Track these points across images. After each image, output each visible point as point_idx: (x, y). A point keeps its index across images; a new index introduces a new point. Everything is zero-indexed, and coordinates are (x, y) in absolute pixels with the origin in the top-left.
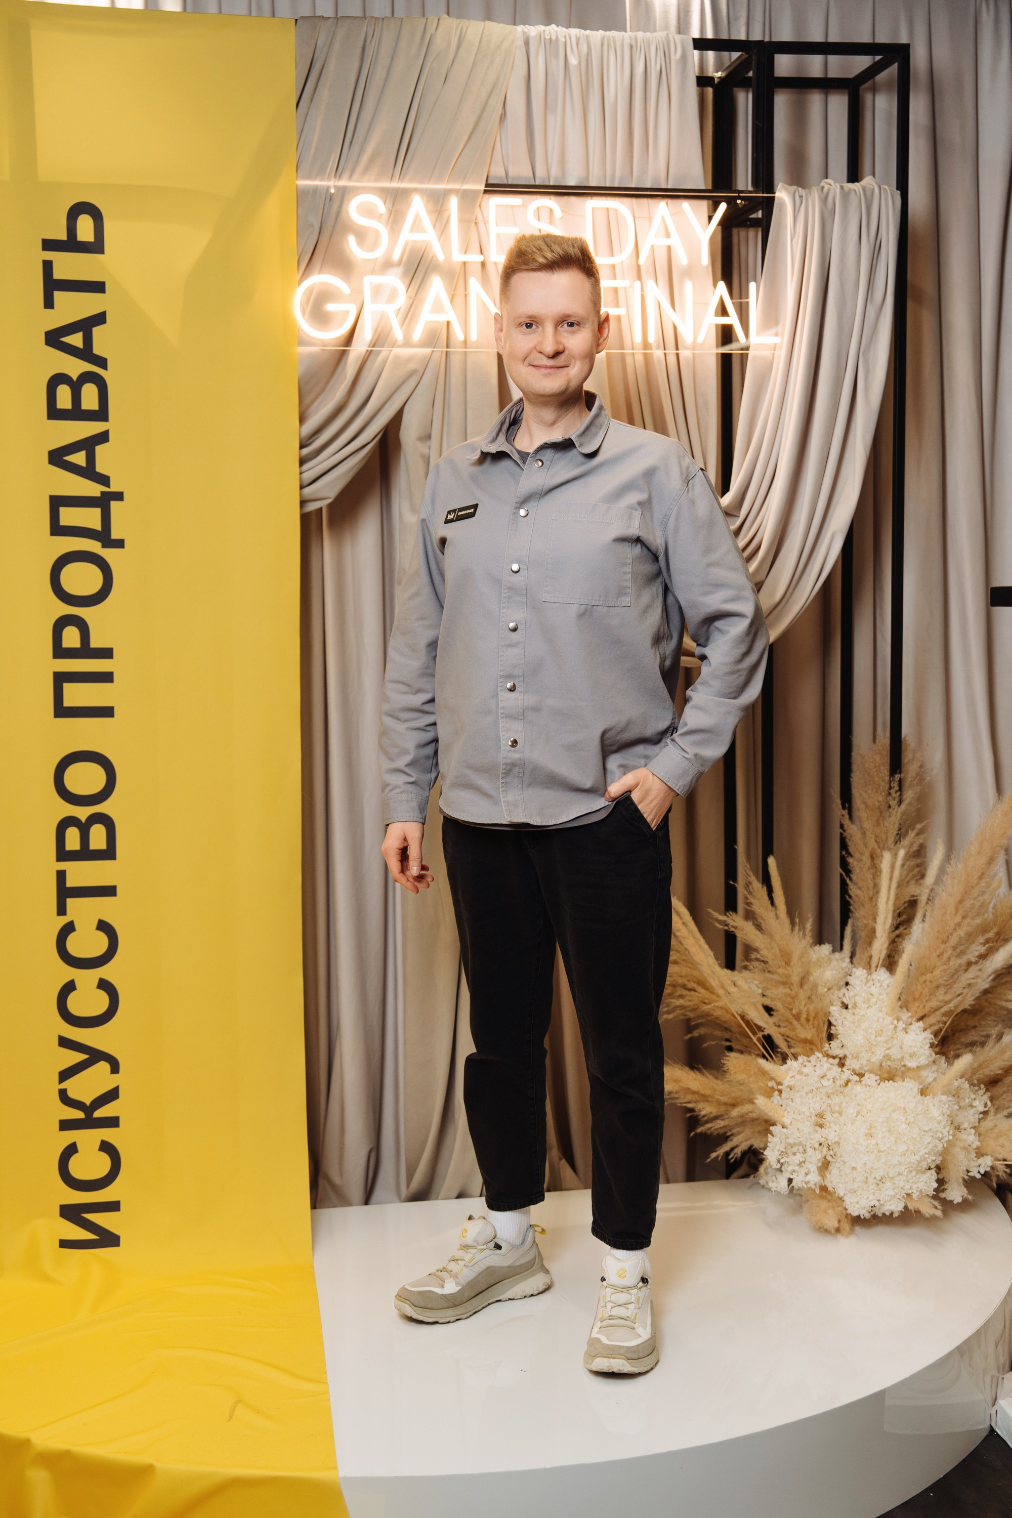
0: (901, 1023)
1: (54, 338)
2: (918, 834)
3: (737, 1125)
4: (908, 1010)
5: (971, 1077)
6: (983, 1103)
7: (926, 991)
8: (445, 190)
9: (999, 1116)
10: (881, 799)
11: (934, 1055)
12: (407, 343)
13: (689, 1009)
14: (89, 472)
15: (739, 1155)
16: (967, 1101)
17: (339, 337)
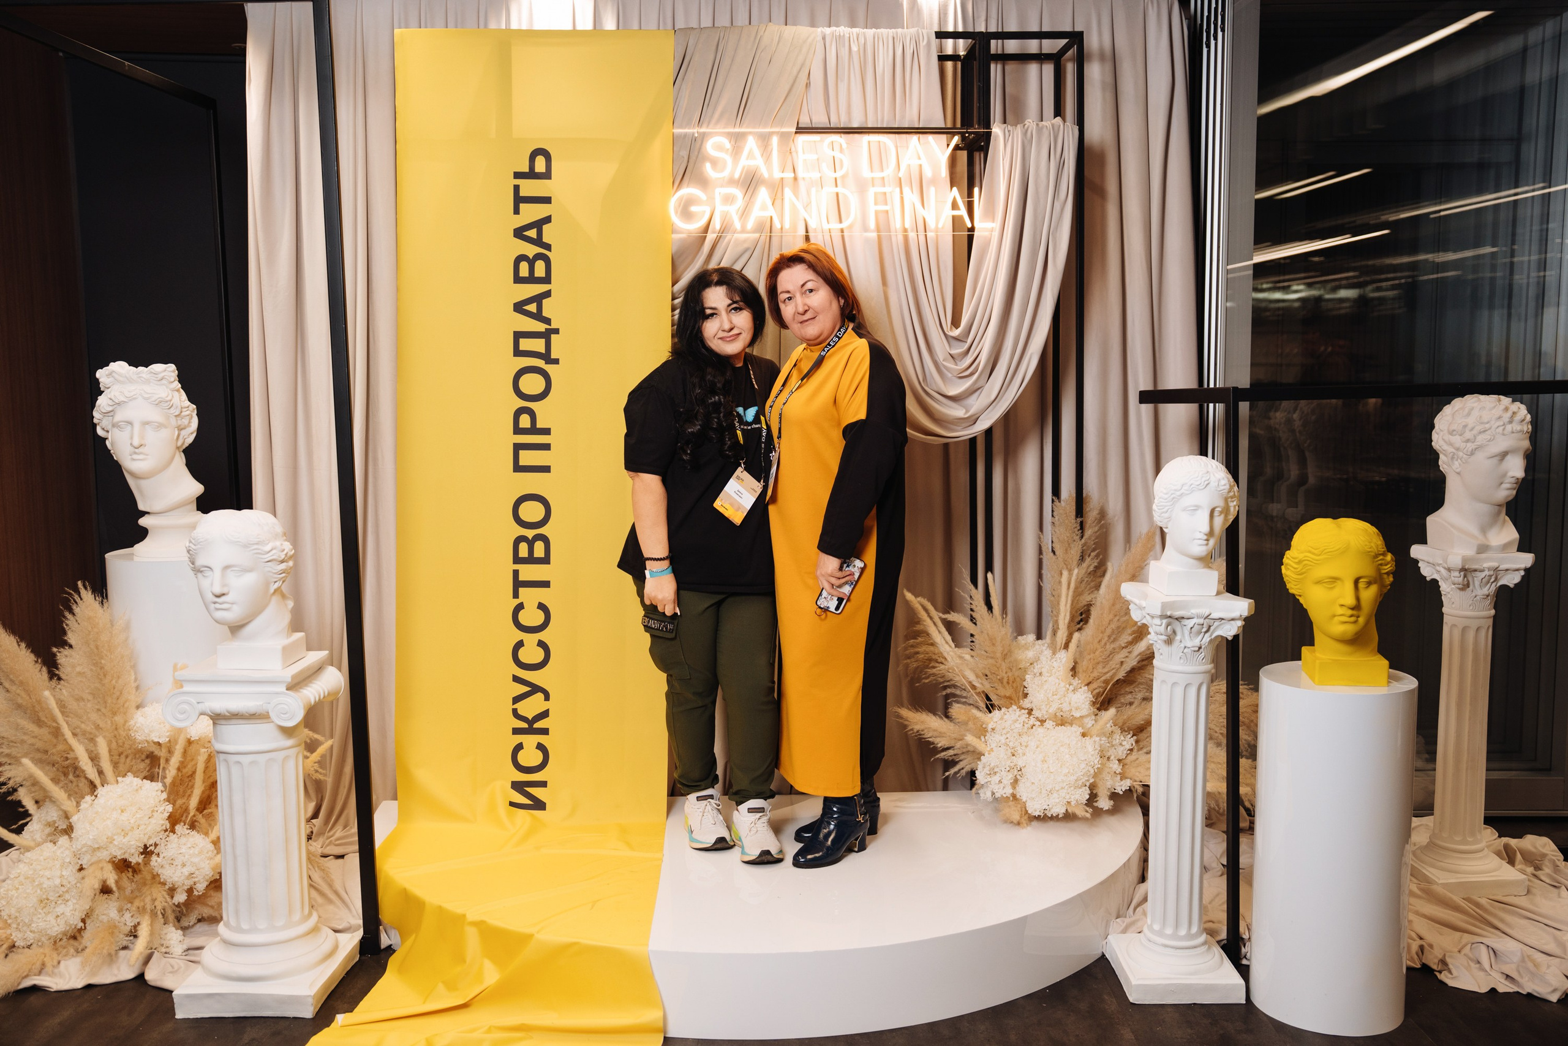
0: (1071, 686)
1: (519, 233)
2: (1092, 559)
3: (963, 753)
4: (1079, 679)
5: (1123, 725)
6: (1130, 743)
7: (1091, 667)
8: (769, 132)
9: (1140, 752)
10: (1068, 535)
11: (1092, 708)
12: (743, 231)
13: (939, 676)
14: (538, 316)
15: (964, 774)
16: (1118, 741)
17: (701, 227)
